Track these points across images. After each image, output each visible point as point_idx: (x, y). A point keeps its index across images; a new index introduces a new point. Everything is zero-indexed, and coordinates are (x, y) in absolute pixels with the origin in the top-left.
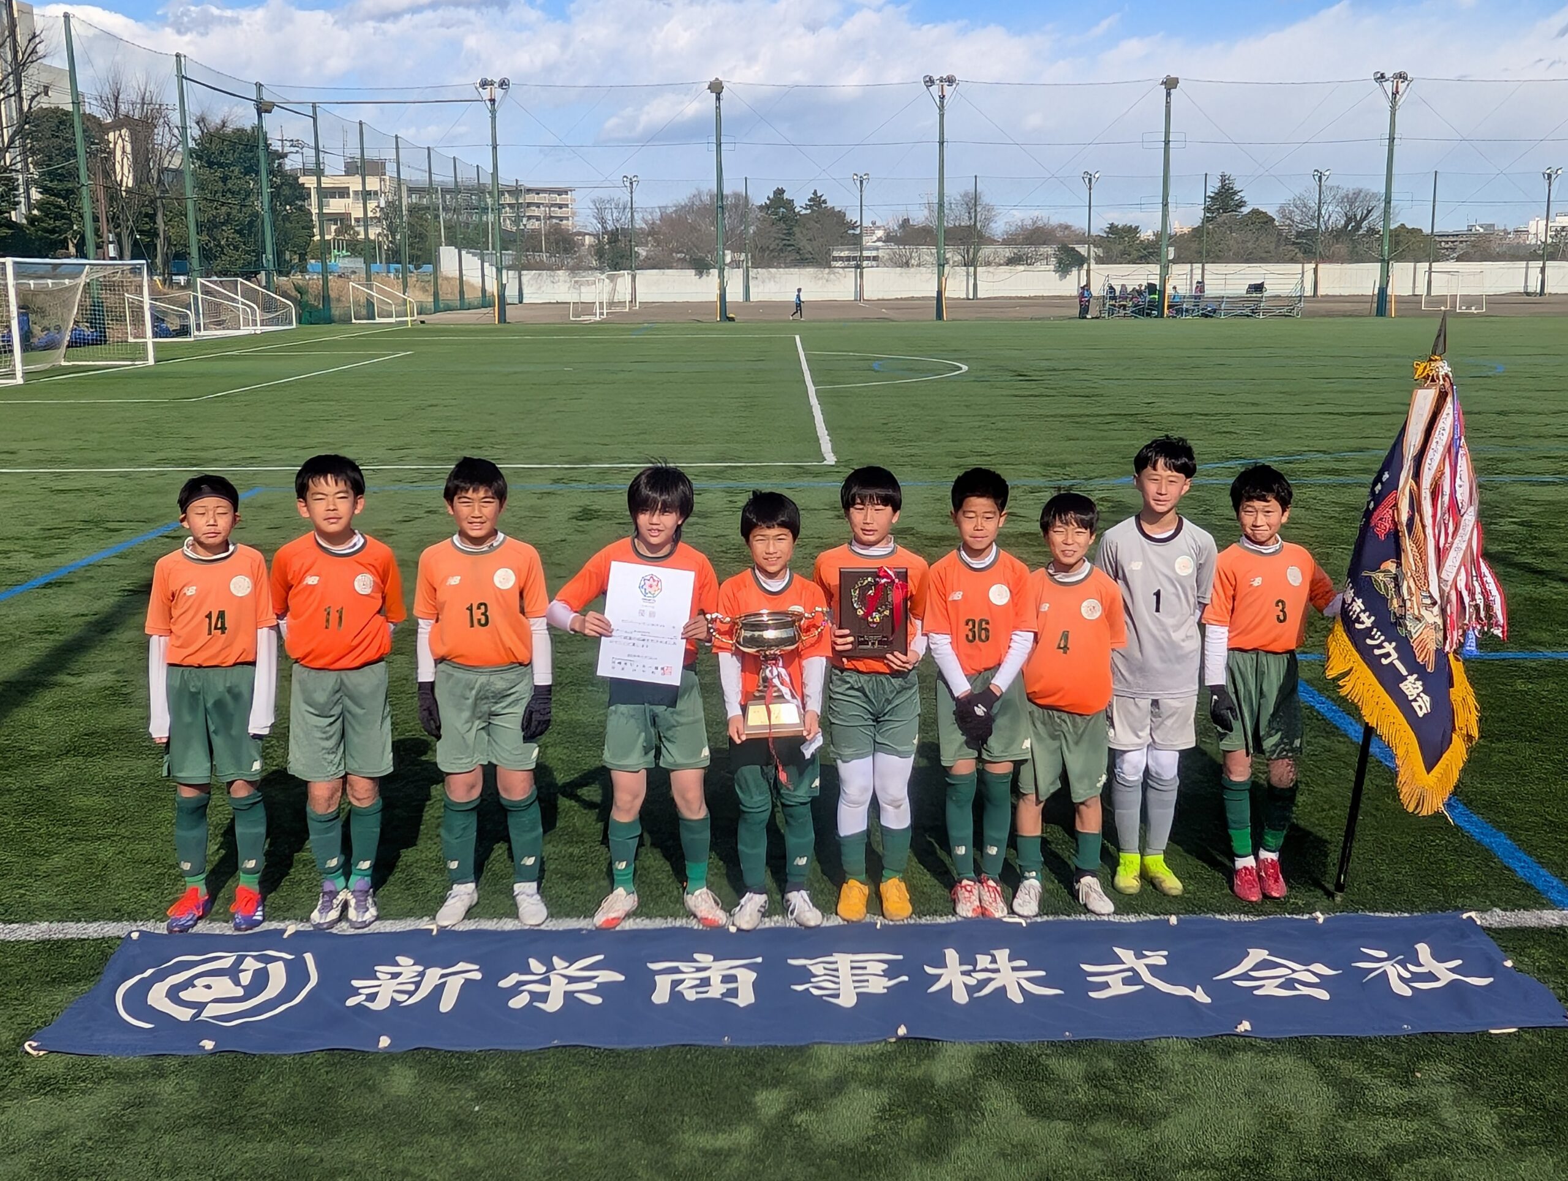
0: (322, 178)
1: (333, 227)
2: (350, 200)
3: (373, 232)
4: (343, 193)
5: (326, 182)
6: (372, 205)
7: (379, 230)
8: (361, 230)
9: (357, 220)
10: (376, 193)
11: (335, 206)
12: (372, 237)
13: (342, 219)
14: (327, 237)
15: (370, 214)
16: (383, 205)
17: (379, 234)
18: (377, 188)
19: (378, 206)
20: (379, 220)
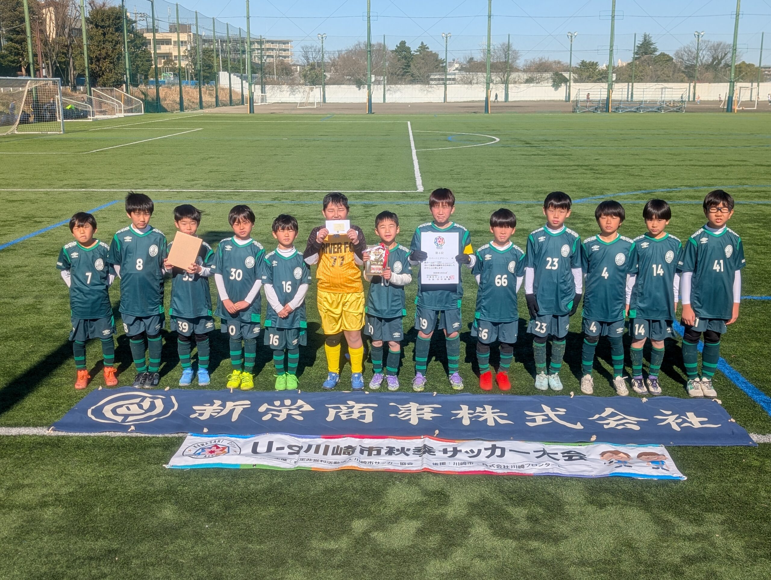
0: (157, 34)
1: (163, 61)
2: (172, 46)
3: (184, 64)
4: (167, 42)
5: (158, 36)
6: (183, 49)
7: (187, 62)
8: (177, 62)
9: (175, 57)
10: (185, 42)
11: (164, 49)
12: (184, 66)
13: (167, 56)
14: (159, 66)
15: (182, 54)
16: (189, 49)
17: (187, 65)
18: (186, 40)
19: (187, 49)
20: (187, 57)
